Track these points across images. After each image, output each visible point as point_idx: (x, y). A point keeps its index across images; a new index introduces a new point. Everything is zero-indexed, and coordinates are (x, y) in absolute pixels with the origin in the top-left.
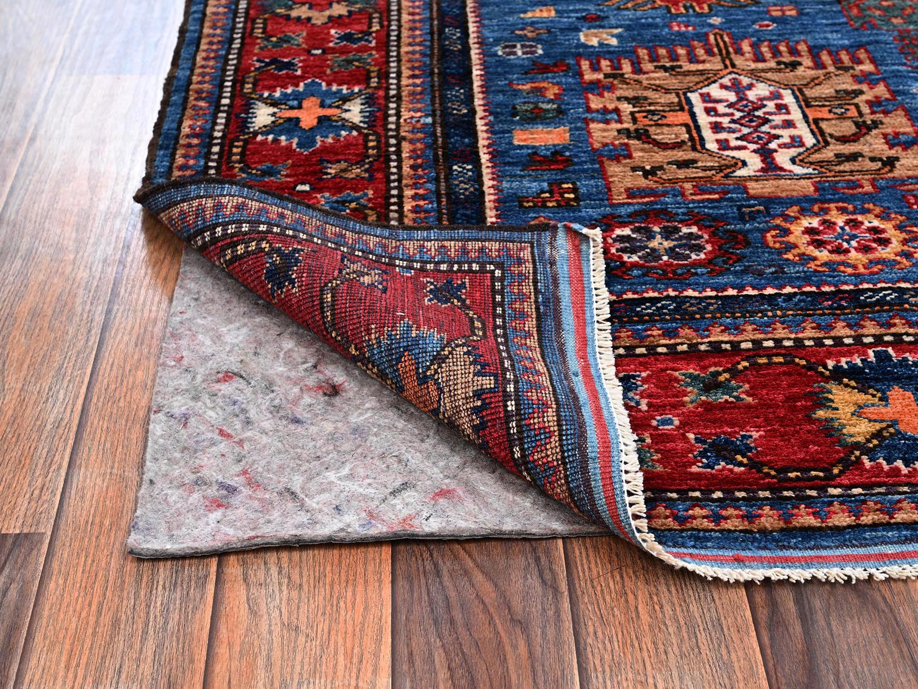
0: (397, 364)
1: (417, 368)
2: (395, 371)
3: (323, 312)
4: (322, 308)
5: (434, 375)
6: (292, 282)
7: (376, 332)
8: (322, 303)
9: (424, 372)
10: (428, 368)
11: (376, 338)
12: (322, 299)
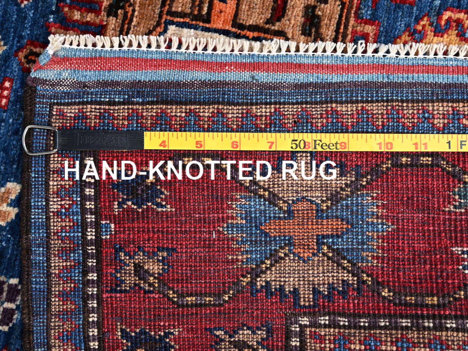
0: (270, 237)
1: (280, 218)
2: (275, 240)
3: (205, 305)
4: (201, 305)
5: (289, 204)
6: (167, 335)
7: (236, 255)
8: (196, 305)
9: (284, 212)
10: (280, 208)
11: (242, 255)
12: (192, 305)
